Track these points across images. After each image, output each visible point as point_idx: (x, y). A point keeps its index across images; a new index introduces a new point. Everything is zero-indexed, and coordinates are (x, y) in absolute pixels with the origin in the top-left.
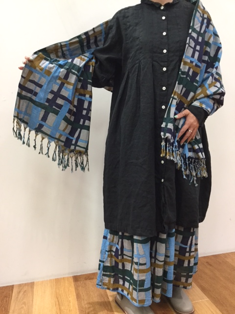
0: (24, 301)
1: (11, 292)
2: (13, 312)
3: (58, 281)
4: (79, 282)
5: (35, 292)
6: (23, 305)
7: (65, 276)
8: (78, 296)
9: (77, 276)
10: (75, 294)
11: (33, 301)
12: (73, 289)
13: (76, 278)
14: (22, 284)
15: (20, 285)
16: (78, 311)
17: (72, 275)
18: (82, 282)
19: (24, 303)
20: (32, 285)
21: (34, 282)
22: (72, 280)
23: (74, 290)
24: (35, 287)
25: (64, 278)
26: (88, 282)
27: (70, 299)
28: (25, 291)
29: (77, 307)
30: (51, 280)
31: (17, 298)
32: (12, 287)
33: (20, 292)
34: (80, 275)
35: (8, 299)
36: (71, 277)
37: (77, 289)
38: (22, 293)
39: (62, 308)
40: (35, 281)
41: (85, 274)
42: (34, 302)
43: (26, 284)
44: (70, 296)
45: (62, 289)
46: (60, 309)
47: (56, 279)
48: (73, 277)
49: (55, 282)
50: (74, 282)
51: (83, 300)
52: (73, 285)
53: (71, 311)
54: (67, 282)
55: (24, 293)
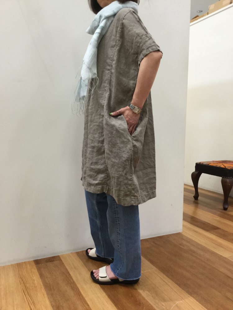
3: (19, 266)
4: (40, 265)
7: (26, 261)
8: (41, 275)
9: (37, 260)
10: (37, 274)
12: (35, 270)
13: (37, 262)
16: (43, 288)
18: (43, 264)
22: (33, 264)
23: (37, 271)
26: (50, 264)
27: (33, 278)
29: (42, 284)
30: (12, 265)
34: (40, 259)
36: (32, 261)
37: (39, 269)
39: (28, 285)
41: (46, 258)
44: (33, 275)
45: (25, 271)
46: (25, 287)
47: (17, 264)
48: (34, 261)
49: (16, 267)
50: (35, 264)
51: (47, 278)
52: (35, 267)
53: (36, 287)
54: (29, 266)
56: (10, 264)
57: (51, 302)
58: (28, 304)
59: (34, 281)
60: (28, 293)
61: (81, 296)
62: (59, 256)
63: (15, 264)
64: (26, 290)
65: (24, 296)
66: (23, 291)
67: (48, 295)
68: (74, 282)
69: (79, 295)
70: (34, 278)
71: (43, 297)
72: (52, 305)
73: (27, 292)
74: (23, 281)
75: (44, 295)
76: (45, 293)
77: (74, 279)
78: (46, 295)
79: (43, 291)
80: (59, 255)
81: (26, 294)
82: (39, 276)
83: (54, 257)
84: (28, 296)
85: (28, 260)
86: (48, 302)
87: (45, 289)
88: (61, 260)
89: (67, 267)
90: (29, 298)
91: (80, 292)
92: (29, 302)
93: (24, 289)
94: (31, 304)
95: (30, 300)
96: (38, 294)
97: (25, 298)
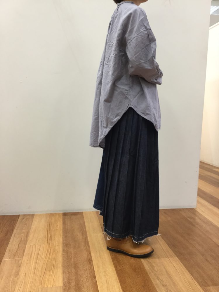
0: (26, 223)
1: (17, 218)
2: (18, 227)
3: (51, 215)
4: (66, 216)
5: (34, 220)
6: (25, 225)
7: (57, 212)
8: (64, 223)
9: (66, 213)
10: (62, 222)
11: (32, 223)
13: (65, 214)
14: (26, 215)
15: (24, 215)
16: (62, 231)
17: (62, 212)
18: (68, 216)
19: (26, 224)
20: (33, 216)
22: (61, 215)
24: (35, 217)
25: (56, 214)
26: (73, 217)
28: (27, 218)
29: (62, 228)
30: (47, 214)
31: (21, 221)
32: (19, 216)
33: (24, 218)
34: (68, 213)
35: (15, 221)
36: (61, 213)
37: (64, 219)
39: (52, 228)
40: (35, 214)
41: (72, 212)
43: (28, 215)
44: (58, 223)
45: (54, 219)
46: (50, 229)
47: (50, 214)
49: (49, 215)
50: (63, 216)
51: (67, 225)
52: (62, 218)
53: (57, 230)
54: (58, 215)
55: (27, 219)
56: (45, 213)
57: (63, 241)
58: (48, 239)
59: (58, 226)
60: (50, 233)
61: (86, 240)
62: (82, 213)
63: (48, 214)
64: (50, 231)
65: (47, 234)
66: (47, 231)
67: (63, 236)
68: (86, 230)
69: (86, 239)
70: (58, 224)
71: (59, 237)
72: (63, 242)
74: (50, 224)
75: (60, 235)
76: (62, 234)
77: (87, 228)
78: (62, 236)
79: (61, 233)
80: (83, 211)
81: (48, 233)
82: (62, 223)
83: (78, 213)
84: (49, 235)
85: (58, 212)
86: (61, 240)
87: (63, 231)
88: (83, 215)
89: (85, 221)
91: (87, 238)
92: (48, 237)
93: (48, 230)
94: (49, 240)
95: (50, 237)
96: (57, 234)
97: (47, 235)
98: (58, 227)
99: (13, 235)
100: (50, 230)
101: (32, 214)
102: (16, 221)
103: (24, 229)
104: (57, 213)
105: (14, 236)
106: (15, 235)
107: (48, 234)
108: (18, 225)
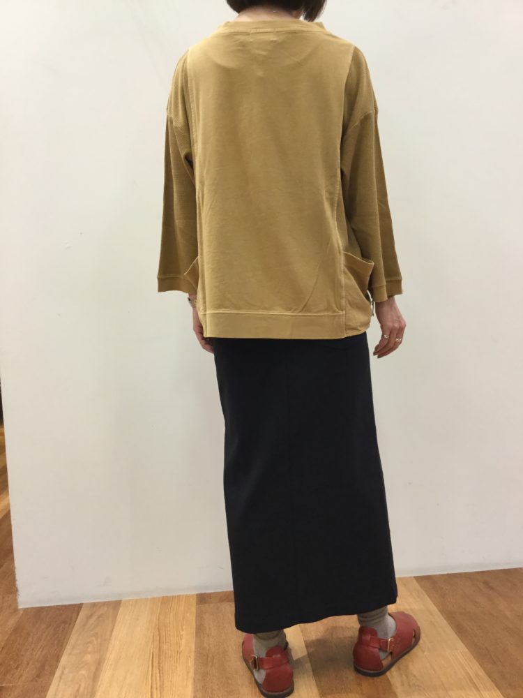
0: (96, 631)
1: (74, 615)
2: (73, 648)
3: (166, 601)
4: (206, 605)
5: (119, 619)
6: (93, 638)
7: (181, 593)
8: (200, 629)
9: (205, 594)
10: (194, 624)
11: (112, 631)
12: (191, 616)
13: (202, 599)
14: (99, 603)
15: (94, 605)
16: (193, 657)
17: (197, 593)
18: (212, 605)
19: (96, 635)
20: (116, 605)
21: (120, 601)
22: (194, 601)
23: (194, 618)
24: (121, 609)
25: (179, 596)
27: (182, 633)
28: (102, 614)
29: (193, 647)
30: (153, 599)
31: (84, 625)
32: (80, 606)
33: (91, 616)
34: (210, 594)
35: (67, 626)
36: (193, 595)
37: (200, 616)
38: (96, 617)
39: (165, 647)
40: (123, 599)
42: (113, 634)
43: (104, 604)
44: (184, 627)
45: (172, 615)
46: (160, 649)
47: (163, 598)
48: (197, 595)
49: (160, 604)
50: (197, 603)
52: (194, 609)
53: (180, 653)
55: (99, 618)
56: (149, 597)
58: (152, 687)
59: (181, 639)
60: (159, 663)
63: (159, 598)
64: (159, 658)
65: (150, 668)
66: (153, 657)
67: (195, 674)
70: (184, 633)
71: (185, 677)
73: (157, 662)
74: (160, 634)
75: (188, 672)
76: (192, 670)
78: (191, 674)
79: (191, 664)
81: (154, 664)
82: (194, 630)
84: (156, 671)
85: (185, 593)
86: (189, 690)
87: (196, 659)
90: (158, 675)
92: (154, 681)
93: (155, 654)
94: (157, 688)
95: (158, 678)
96: (178, 669)
97: (150, 673)
98: (183, 640)
99: (58, 673)
100: (159, 656)
101: (113, 599)
102: (70, 624)
103: (89, 653)
104: (183, 595)
105: (61, 678)
106: (63, 673)
107: (154, 669)
108: (75, 638)
